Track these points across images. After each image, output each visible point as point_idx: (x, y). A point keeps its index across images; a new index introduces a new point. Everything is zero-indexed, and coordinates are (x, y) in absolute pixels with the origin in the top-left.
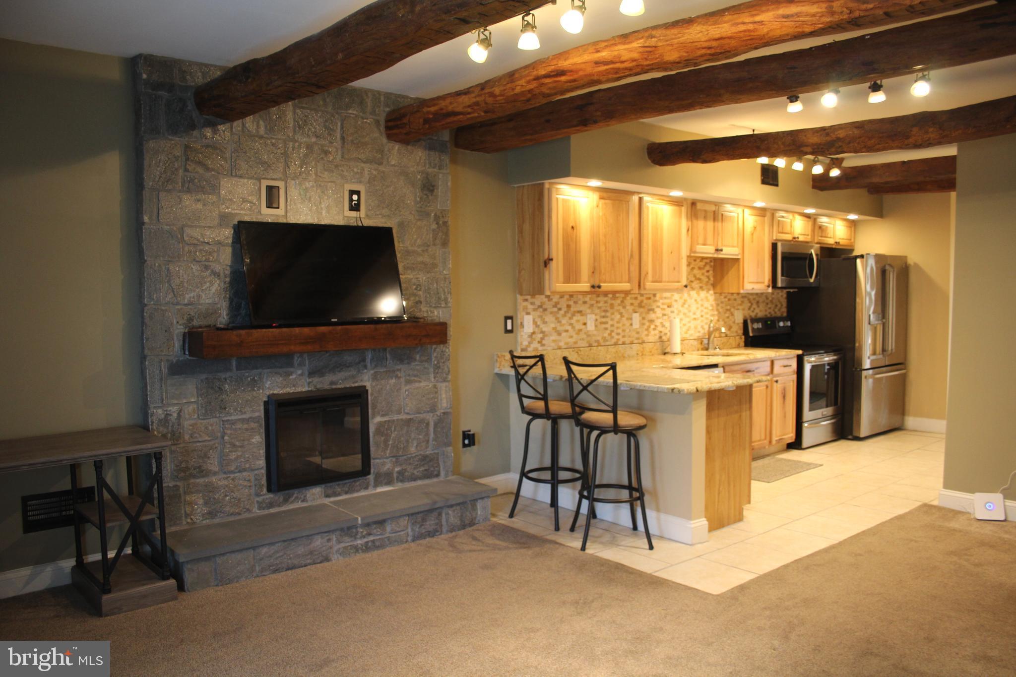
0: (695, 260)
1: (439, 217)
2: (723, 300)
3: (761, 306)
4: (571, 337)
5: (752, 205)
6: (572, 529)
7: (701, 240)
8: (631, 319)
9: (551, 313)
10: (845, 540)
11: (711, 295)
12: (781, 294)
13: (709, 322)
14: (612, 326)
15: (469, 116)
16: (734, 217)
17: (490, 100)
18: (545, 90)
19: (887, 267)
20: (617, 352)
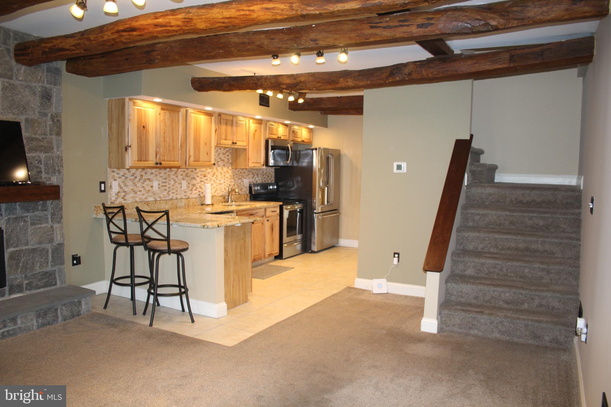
0: (220, 149)
1: (54, 117)
2: (237, 173)
3: (259, 176)
4: (144, 195)
5: (254, 117)
6: (144, 313)
7: (223, 137)
8: (181, 184)
9: (130, 180)
10: (305, 310)
11: (230, 170)
12: (271, 170)
13: (229, 186)
14: (169, 188)
15: (74, 52)
16: (243, 124)
17: (87, 43)
18: (123, 39)
19: (330, 156)
20: (172, 204)
